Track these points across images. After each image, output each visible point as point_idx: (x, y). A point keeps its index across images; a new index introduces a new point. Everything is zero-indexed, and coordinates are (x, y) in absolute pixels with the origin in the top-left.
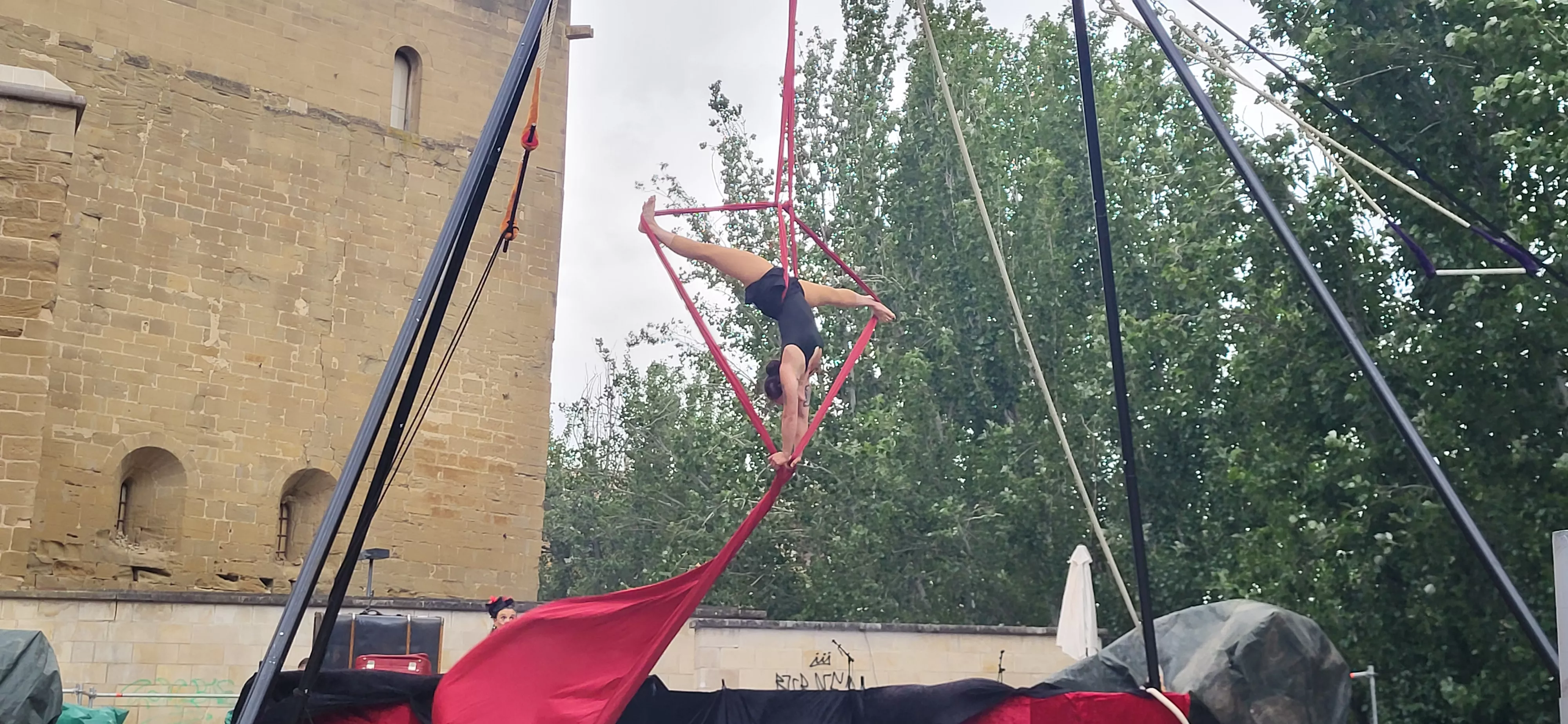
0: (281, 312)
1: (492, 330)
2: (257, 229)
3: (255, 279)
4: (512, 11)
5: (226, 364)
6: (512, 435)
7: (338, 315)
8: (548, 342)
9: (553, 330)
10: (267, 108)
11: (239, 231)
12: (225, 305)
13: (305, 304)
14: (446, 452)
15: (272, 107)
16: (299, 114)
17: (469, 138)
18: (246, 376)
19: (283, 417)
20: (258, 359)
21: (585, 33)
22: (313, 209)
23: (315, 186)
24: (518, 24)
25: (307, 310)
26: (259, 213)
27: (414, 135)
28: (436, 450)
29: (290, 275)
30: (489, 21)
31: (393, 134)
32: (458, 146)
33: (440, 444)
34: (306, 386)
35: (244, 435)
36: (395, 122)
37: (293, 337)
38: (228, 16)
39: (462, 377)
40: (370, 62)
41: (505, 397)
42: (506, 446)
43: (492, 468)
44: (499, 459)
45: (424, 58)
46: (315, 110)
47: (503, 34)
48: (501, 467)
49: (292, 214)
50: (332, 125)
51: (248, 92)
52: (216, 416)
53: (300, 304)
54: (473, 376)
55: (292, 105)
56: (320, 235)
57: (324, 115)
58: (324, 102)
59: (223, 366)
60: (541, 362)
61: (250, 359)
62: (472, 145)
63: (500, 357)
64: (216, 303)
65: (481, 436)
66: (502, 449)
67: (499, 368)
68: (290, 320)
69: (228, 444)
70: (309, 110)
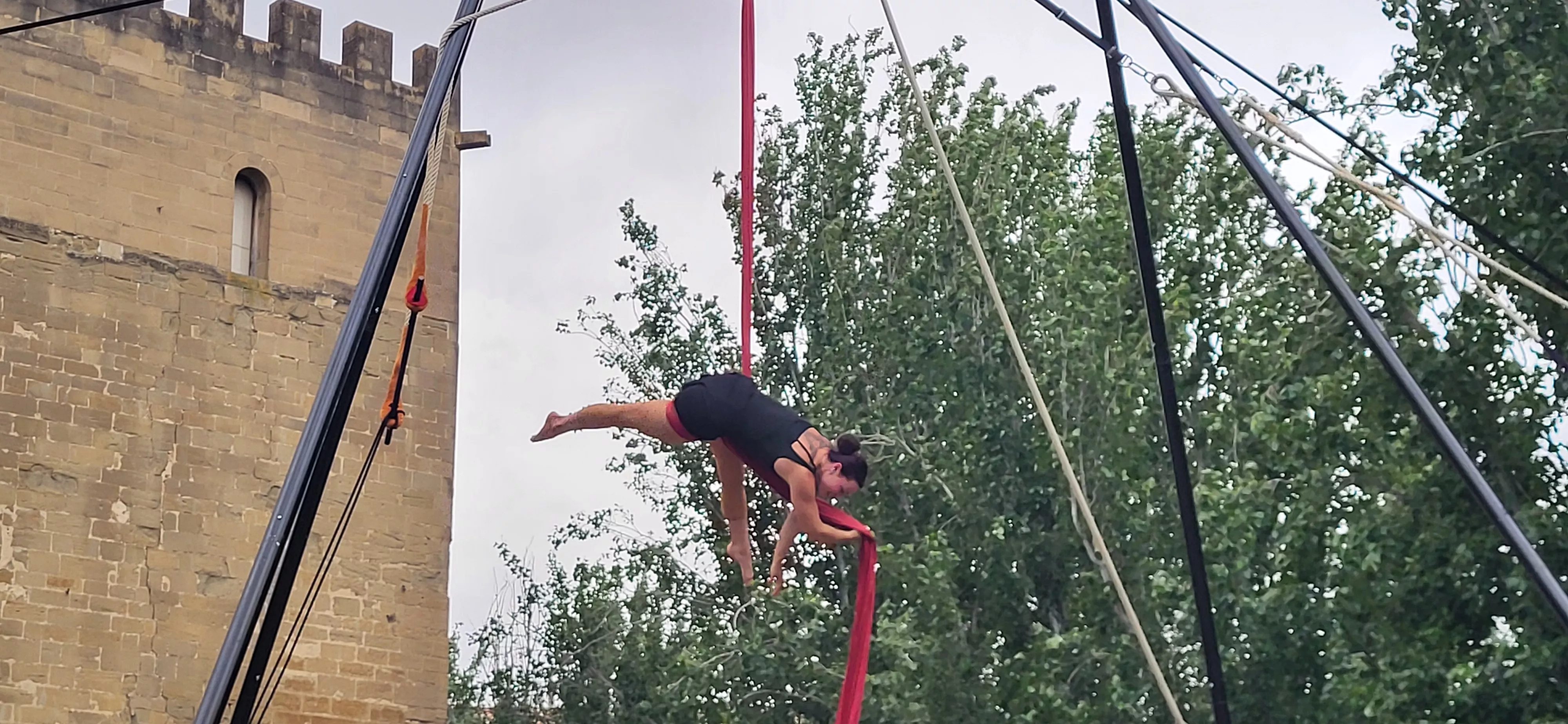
0: (93, 520)
1: (370, 532)
2: (59, 413)
3: (59, 478)
4: (385, 117)
5: (22, 592)
6: (400, 668)
7: (168, 520)
8: (444, 543)
9: (450, 528)
10: (71, 255)
11: (38, 417)
12: (20, 515)
13: (124, 508)
14: (315, 695)
15: (77, 254)
16: (112, 261)
17: (334, 282)
18: (49, 607)
19: (98, 659)
20: (64, 583)
21: (480, 141)
22: (133, 383)
23: (136, 353)
24: (393, 133)
25: (127, 516)
26: (62, 391)
27: (262, 281)
28: (301, 694)
29: (104, 471)
30: (356, 130)
31: (236, 281)
32: (320, 293)
33: (305, 685)
34: (127, 616)
35: (48, 685)
36: (238, 265)
37: (109, 552)
38: (19, 139)
39: (332, 595)
40: (203, 191)
41: (390, 619)
42: (392, 684)
43: (375, 714)
44: (384, 702)
45: (273, 182)
46: (134, 255)
47: (373, 146)
48: (387, 711)
49: (105, 392)
50: (156, 274)
51: (46, 235)
52: (11, 662)
53: (119, 508)
54: (347, 593)
55: (104, 249)
56: (143, 417)
57: (145, 260)
58: (144, 244)
59: (18, 594)
60: (435, 571)
61: (53, 583)
62: (339, 292)
63: (382, 567)
64: (8, 511)
65: (361, 671)
66: (387, 688)
67: (381, 581)
68: (105, 529)
69: (26, 697)
70: (126, 255)
